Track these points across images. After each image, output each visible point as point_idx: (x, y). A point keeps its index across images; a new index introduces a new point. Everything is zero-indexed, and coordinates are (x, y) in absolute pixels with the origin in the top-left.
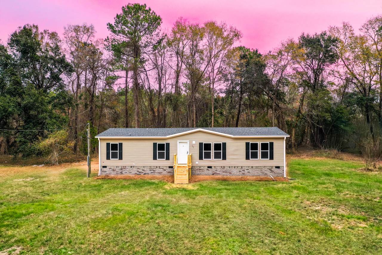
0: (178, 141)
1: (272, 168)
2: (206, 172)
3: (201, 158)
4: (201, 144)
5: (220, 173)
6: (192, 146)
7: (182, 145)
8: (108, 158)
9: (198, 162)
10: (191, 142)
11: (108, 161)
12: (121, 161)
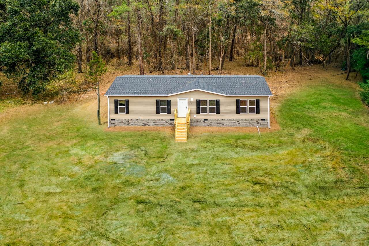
0: (178, 99)
1: (258, 120)
2: (202, 124)
3: (198, 112)
4: (198, 101)
5: (215, 124)
6: (190, 102)
7: (181, 101)
8: (116, 112)
9: (195, 116)
10: (189, 100)
11: (116, 114)
12: (127, 114)
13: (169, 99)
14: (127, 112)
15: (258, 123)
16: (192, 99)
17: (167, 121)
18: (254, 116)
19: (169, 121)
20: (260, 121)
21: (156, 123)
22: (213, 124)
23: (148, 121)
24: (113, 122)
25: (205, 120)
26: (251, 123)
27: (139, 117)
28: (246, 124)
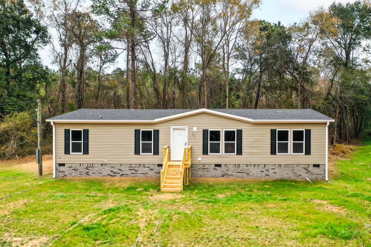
0: (172, 127)
1: (309, 166)
2: (213, 172)
3: (205, 152)
4: (205, 132)
5: (233, 174)
6: (192, 135)
7: (177, 132)
8: (67, 152)
9: (200, 158)
10: (190, 129)
11: (67, 156)
12: (86, 156)
13: (156, 128)
14: (86, 152)
15: (308, 172)
16: (195, 129)
17: (152, 167)
18: (301, 158)
19: (156, 167)
20: (311, 168)
21: (133, 172)
22: (230, 173)
23: (120, 168)
24: (62, 168)
25: (216, 165)
26: (296, 171)
27: (106, 161)
28: (287, 174)
